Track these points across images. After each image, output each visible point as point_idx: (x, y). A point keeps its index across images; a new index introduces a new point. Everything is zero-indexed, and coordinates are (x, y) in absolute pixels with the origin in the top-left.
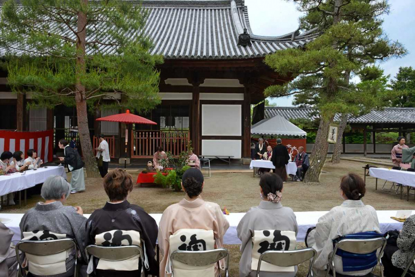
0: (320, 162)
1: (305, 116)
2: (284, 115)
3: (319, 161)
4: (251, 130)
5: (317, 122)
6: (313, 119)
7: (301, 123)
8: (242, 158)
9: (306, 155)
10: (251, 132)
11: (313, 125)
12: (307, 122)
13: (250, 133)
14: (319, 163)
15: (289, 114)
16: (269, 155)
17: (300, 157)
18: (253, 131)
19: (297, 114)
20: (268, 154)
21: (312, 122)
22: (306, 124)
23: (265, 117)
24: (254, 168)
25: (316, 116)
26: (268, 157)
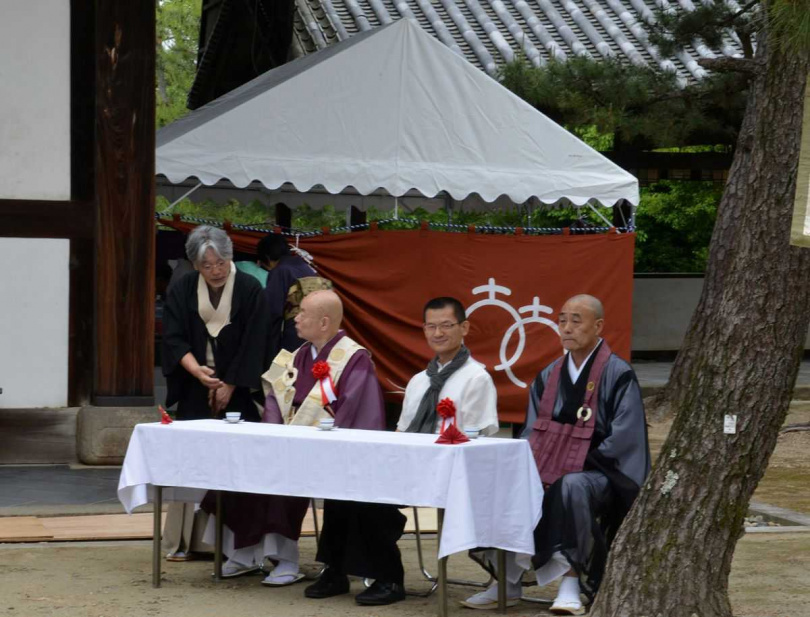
0: (741, 433)
1: (628, 46)
2: (458, 31)
3: (730, 425)
4: (161, 152)
5: (728, 91)
6: (693, 66)
7: (600, 99)
8: (73, 400)
9: (627, 377)
10: (160, 168)
11: (695, 119)
12: (650, 94)
13: (149, 182)
14: (735, 444)
15: (502, 26)
16: (310, 372)
17: (574, 394)
18: (174, 159)
19: (565, 28)
20: (302, 362)
21: (688, 95)
22: (637, 109)
23: (299, 46)
24: (158, 493)
25: (714, 43)
26: (302, 389)
